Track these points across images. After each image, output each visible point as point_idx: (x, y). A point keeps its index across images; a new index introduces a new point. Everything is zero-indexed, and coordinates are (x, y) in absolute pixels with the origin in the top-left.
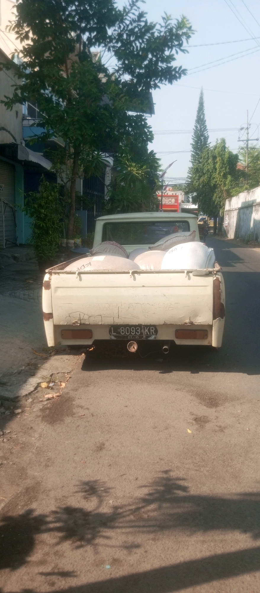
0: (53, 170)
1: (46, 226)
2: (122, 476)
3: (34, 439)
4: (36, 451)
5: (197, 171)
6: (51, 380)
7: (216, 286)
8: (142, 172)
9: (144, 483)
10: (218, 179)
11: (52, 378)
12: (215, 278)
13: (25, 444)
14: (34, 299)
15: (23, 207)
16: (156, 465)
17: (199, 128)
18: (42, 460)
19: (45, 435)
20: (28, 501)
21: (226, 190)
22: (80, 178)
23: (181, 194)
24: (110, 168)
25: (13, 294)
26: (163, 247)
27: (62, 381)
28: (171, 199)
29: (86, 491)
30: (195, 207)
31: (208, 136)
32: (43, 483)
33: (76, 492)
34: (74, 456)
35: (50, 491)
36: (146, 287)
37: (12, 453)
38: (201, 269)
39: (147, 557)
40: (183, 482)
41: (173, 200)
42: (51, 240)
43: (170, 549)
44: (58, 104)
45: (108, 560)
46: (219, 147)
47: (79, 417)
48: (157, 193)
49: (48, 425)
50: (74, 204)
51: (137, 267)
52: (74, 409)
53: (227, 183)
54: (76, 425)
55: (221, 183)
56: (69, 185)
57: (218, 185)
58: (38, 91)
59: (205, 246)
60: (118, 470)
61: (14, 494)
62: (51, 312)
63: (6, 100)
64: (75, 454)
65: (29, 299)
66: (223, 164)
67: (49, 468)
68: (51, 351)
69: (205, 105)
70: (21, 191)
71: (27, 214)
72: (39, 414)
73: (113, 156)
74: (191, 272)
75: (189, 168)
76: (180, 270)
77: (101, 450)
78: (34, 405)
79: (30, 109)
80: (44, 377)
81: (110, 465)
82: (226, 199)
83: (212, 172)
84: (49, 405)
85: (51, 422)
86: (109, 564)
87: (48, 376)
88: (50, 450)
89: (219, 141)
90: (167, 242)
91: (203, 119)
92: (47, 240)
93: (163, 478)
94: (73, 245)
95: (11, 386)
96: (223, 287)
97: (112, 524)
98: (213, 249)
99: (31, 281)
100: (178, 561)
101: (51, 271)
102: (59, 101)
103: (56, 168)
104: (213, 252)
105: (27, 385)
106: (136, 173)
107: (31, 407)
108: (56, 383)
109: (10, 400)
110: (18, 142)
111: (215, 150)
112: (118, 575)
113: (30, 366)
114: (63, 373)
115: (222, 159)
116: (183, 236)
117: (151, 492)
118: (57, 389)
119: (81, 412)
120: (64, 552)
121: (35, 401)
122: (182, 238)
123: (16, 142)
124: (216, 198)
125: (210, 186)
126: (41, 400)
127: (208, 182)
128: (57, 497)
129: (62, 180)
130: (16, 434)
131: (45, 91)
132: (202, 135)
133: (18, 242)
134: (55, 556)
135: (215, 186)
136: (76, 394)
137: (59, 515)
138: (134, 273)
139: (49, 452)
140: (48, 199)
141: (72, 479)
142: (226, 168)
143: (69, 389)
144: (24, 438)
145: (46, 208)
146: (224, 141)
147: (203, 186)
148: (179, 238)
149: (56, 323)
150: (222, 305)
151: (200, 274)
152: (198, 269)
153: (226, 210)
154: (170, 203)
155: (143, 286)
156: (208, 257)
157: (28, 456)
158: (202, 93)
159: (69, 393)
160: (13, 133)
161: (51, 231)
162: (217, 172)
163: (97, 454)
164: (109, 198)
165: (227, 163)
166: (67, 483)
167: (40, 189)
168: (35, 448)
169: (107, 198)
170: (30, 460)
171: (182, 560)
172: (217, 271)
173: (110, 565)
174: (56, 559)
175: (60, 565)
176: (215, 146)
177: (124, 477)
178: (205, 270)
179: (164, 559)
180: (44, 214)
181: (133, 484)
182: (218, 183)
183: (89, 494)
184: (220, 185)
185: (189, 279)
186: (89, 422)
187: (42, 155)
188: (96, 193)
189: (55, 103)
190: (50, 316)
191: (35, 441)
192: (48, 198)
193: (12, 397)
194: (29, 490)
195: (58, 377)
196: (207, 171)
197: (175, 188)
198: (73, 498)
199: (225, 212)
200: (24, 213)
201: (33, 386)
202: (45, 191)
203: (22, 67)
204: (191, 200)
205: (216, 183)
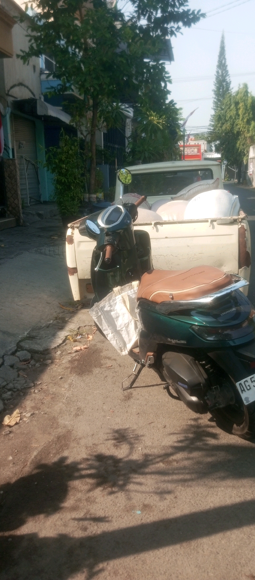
0: (73, 124)
1: (68, 181)
2: (150, 424)
3: (64, 390)
4: (66, 401)
5: (219, 119)
6: (79, 333)
7: (242, 234)
8: (163, 121)
9: (172, 431)
10: (242, 126)
11: (80, 331)
12: (240, 226)
13: (55, 394)
14: (59, 255)
15: (45, 162)
16: (184, 413)
17: (221, 74)
18: (72, 409)
19: (74, 386)
20: (59, 449)
21: (250, 137)
22: (100, 131)
23: (204, 143)
24: (130, 120)
25: (39, 250)
26: (186, 196)
27: (89, 333)
28: (193, 149)
29: (115, 439)
30: (218, 156)
31: (230, 82)
32: (73, 432)
33: (107, 440)
34: (103, 406)
35: (80, 439)
36: (169, 238)
37: (43, 403)
38: (226, 218)
39: (177, 502)
40: (211, 429)
41: (196, 150)
42: (73, 195)
43: (200, 495)
44: (74, 54)
45: (139, 506)
46: (241, 93)
47: (106, 367)
48: (179, 144)
49: (77, 377)
50: (94, 157)
51: (160, 218)
52: (102, 360)
53: (250, 129)
54: (104, 375)
55: (245, 129)
56: (88, 138)
57: (242, 132)
58: (54, 42)
59: (229, 193)
60: (147, 418)
61: (46, 443)
62: (76, 267)
63: (22, 54)
64: (104, 404)
65: (54, 255)
66: (246, 109)
67: (79, 417)
68: (78, 305)
69: (226, 49)
70: (42, 147)
71: (48, 170)
72: (68, 365)
73: (133, 107)
74: (215, 221)
75: (211, 116)
76: (204, 220)
77: (129, 399)
78: (63, 357)
79: (47, 62)
80: (71, 330)
81: (138, 413)
82: (251, 146)
83: (235, 118)
84: (77, 357)
85: (80, 373)
86: (139, 510)
87: (76, 329)
88: (79, 400)
89: (242, 86)
90: (190, 192)
91: (225, 63)
92: (69, 196)
93: (192, 426)
94: (95, 200)
95: (40, 339)
96: (248, 235)
97: (142, 470)
98: (237, 196)
99: (56, 238)
100: (208, 507)
101: (73, 225)
102: (75, 52)
103: (75, 121)
104: (238, 199)
105: (55, 338)
106: (157, 122)
107: (60, 359)
108: (83, 335)
109: (39, 353)
110: (37, 97)
111: (237, 95)
112: (148, 521)
113: (58, 320)
114: (90, 325)
115: (245, 104)
116: (206, 184)
117: (179, 439)
118: (84, 341)
119: (109, 363)
120: (96, 498)
121: (64, 353)
122: (205, 187)
123: (35, 97)
124: (240, 145)
125: (233, 133)
126: (69, 352)
127: (231, 129)
128: (88, 445)
129: (82, 134)
130: (47, 385)
131: (60, 41)
132: (224, 80)
133: (42, 200)
134: (87, 502)
135: (239, 133)
136: (103, 346)
137: (90, 462)
138: (156, 224)
139: (78, 402)
140: (69, 154)
141: (102, 428)
142: (249, 114)
143: (96, 341)
144: (55, 389)
145: (67, 163)
146: (246, 86)
147: (226, 134)
148: (202, 187)
149: (81, 277)
150: (247, 253)
151: (225, 223)
152: (223, 218)
153: (250, 157)
154: (192, 153)
155: (166, 238)
156: (233, 204)
157: (59, 406)
158: (223, 37)
159: (97, 345)
160: (31, 88)
161: (73, 186)
162: (241, 119)
163: (125, 403)
164: (129, 150)
165: (250, 108)
166: (97, 432)
167: (62, 144)
168: (65, 398)
169: (128, 150)
170: (61, 409)
171: (211, 506)
172: (243, 219)
173: (141, 511)
174: (88, 505)
175: (92, 511)
176: (237, 92)
177: (152, 425)
178: (230, 218)
179: (194, 505)
180: (65, 169)
181: (161, 431)
182: (241, 130)
183: (118, 442)
184: (244, 132)
185: (213, 228)
186: (116, 372)
187: (61, 110)
188: (117, 146)
189: (71, 53)
190: (74, 270)
191: (65, 392)
192: (68, 152)
193: (41, 349)
194: (60, 438)
195: (85, 330)
196: (229, 118)
197: (197, 138)
198: (103, 445)
199: (249, 160)
200: (46, 169)
201: (61, 339)
202: (66, 145)
203: (36, 19)
204: (214, 148)
205: (239, 130)
